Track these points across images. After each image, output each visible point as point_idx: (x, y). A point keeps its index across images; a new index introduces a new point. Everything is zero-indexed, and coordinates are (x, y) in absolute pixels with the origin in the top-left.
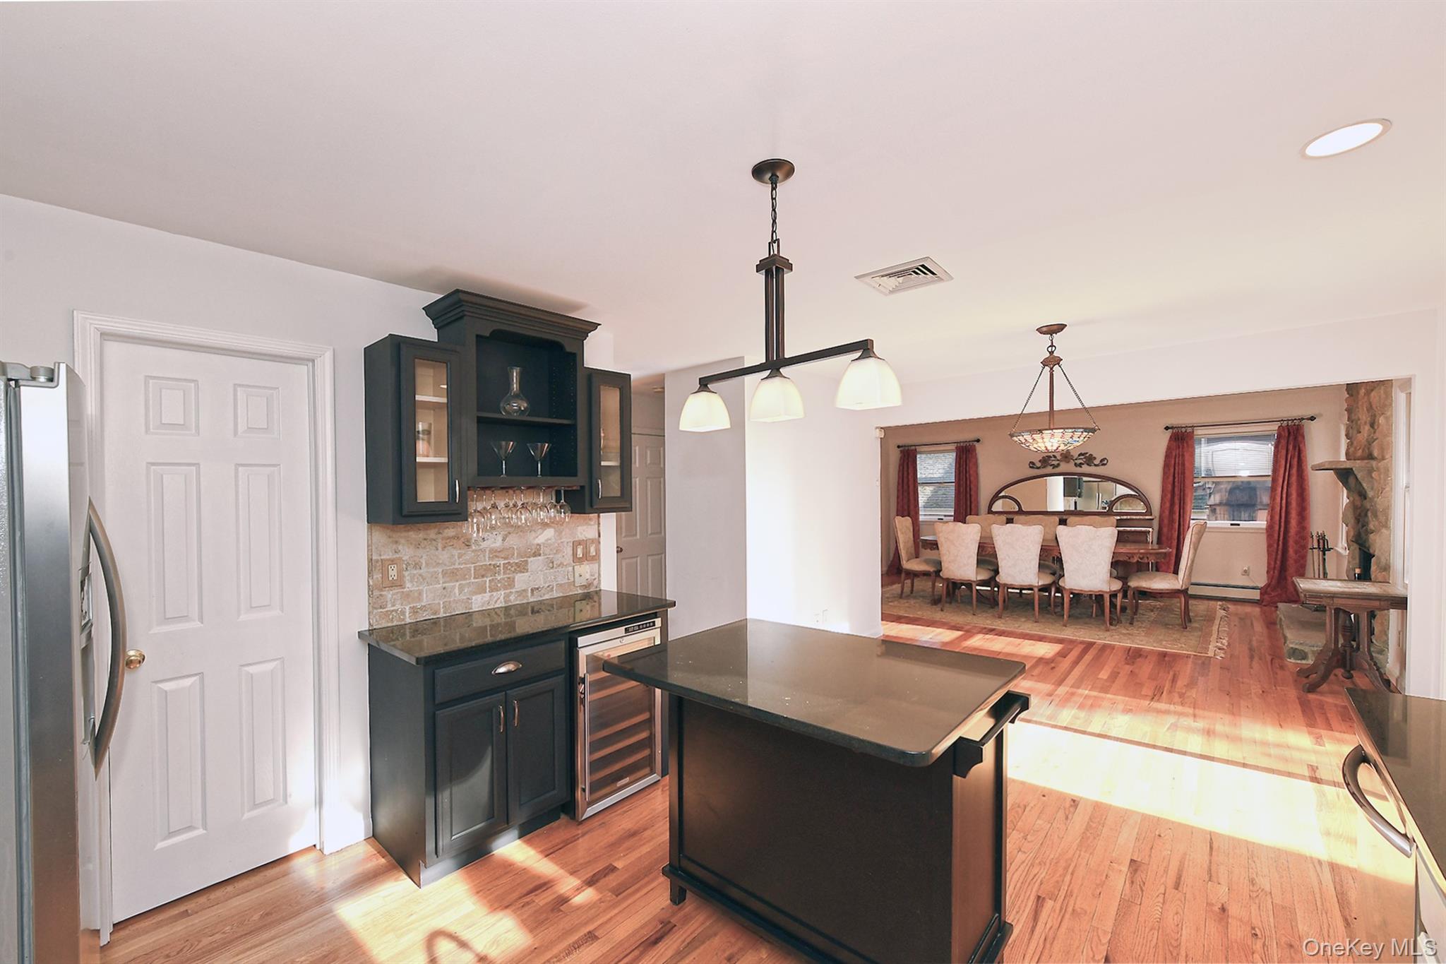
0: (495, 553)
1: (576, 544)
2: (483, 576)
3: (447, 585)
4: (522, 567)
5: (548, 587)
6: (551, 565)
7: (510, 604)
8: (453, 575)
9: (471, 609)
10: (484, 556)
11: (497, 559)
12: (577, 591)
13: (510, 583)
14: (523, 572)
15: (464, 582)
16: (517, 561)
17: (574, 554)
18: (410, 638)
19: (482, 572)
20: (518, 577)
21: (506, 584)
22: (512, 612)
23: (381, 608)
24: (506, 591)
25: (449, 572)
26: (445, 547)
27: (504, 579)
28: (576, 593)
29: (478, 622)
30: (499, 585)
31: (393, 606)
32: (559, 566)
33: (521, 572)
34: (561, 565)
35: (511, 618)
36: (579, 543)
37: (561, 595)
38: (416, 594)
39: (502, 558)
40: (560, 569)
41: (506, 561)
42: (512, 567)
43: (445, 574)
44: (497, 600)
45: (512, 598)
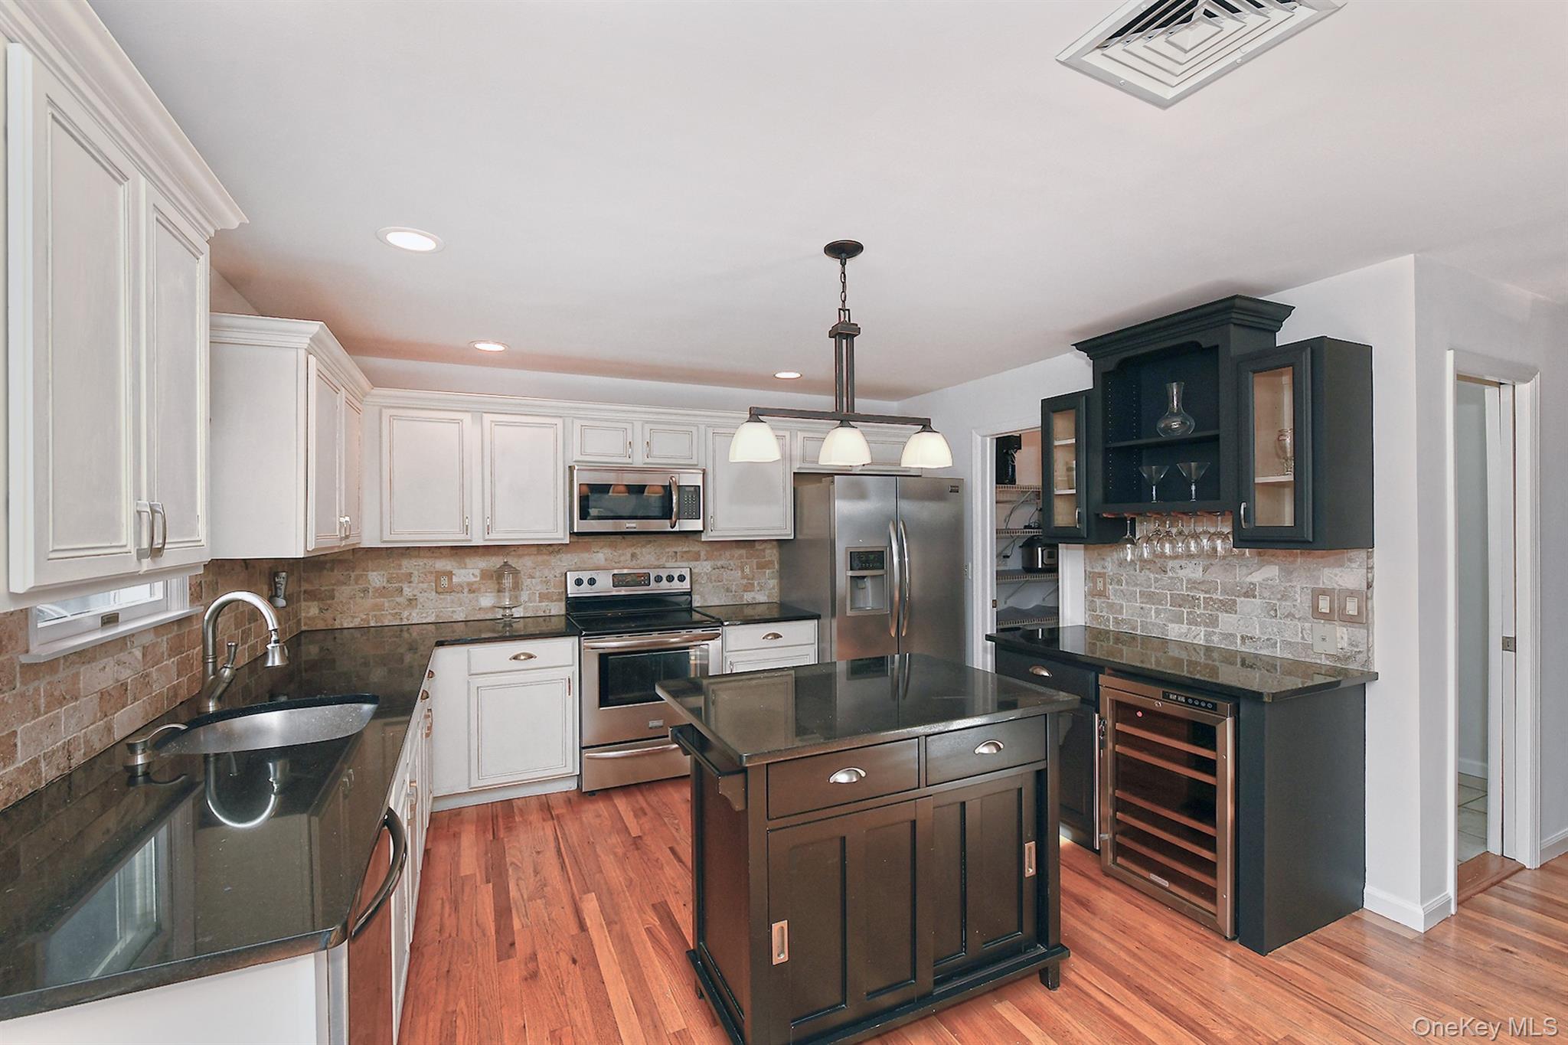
0: (1194, 584)
1: (1317, 593)
2: (1180, 606)
3: (1144, 605)
4: (1229, 607)
5: (1268, 639)
6: (1272, 613)
7: (1212, 645)
8: (1150, 597)
9: (1167, 636)
10: (1182, 585)
11: (1195, 591)
12: (1321, 659)
13: (1213, 622)
14: (1231, 613)
15: (1161, 607)
16: (1221, 598)
17: (1315, 607)
18: (1113, 643)
19: (1180, 601)
20: (1223, 617)
21: (1208, 621)
22: (1215, 655)
23: (1093, 611)
24: (1208, 629)
25: (1146, 593)
26: (1142, 570)
27: (1204, 614)
28: (1319, 662)
29: (1173, 652)
30: (1199, 620)
31: (1101, 612)
32: (1287, 617)
33: (1226, 612)
34: (1291, 616)
35: (1213, 661)
36: (1324, 592)
37: (1290, 656)
38: (1118, 608)
39: (1203, 591)
40: (1288, 621)
41: (1208, 596)
42: (1215, 604)
43: (1144, 594)
44: (1199, 636)
45: (1215, 638)
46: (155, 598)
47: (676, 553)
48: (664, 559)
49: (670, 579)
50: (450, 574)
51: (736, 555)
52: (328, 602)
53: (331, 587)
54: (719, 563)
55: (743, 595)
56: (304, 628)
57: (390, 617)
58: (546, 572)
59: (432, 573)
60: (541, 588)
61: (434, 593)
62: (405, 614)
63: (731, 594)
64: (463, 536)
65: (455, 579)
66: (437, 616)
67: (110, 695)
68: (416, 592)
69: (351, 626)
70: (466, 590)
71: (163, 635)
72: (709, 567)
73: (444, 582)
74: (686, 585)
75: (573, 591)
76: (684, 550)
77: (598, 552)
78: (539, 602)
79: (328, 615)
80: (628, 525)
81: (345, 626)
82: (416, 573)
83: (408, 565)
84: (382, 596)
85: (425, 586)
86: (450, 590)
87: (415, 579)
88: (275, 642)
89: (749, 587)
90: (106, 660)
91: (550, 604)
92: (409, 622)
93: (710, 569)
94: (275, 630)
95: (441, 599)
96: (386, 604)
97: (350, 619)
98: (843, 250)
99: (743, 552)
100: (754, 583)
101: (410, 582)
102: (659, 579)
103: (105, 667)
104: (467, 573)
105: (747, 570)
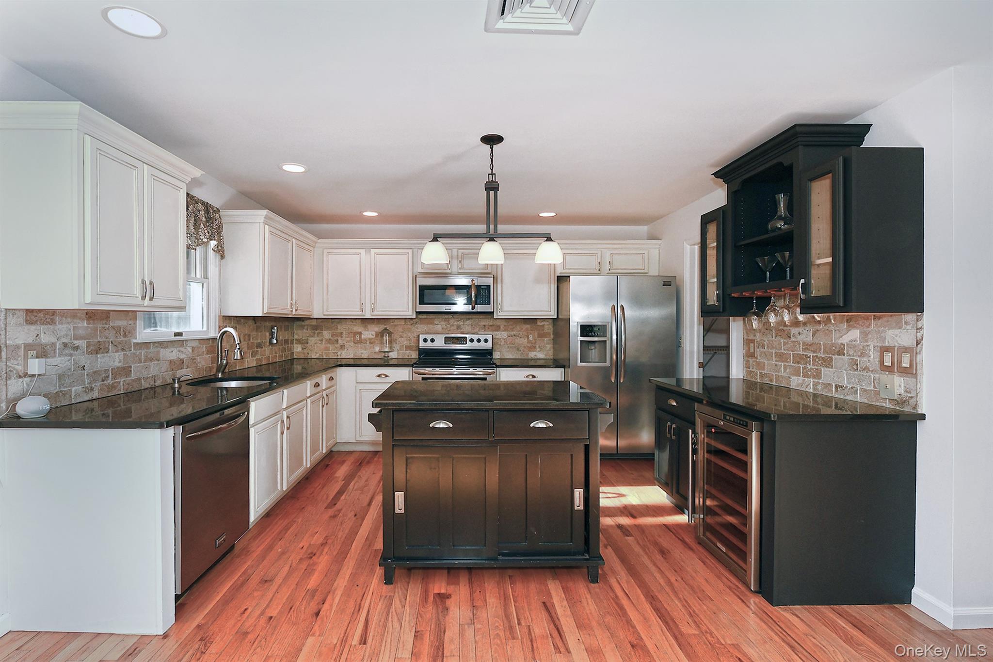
0: (807, 346)
1: (884, 350)
2: (798, 363)
3: (777, 363)
4: (828, 362)
5: (852, 388)
6: (855, 367)
7: (817, 392)
8: (781, 357)
9: (791, 386)
10: (800, 347)
11: (807, 351)
12: (886, 403)
13: (818, 375)
14: (829, 368)
15: (787, 364)
16: (823, 356)
17: (882, 362)
18: (759, 392)
19: (801, 359)
20: (824, 370)
21: (815, 374)
22: (819, 400)
23: (748, 368)
24: (815, 380)
25: (778, 354)
26: (777, 336)
27: (813, 369)
28: (884, 405)
29: (795, 398)
30: (809, 373)
31: (753, 369)
32: (864, 370)
33: (826, 366)
34: (866, 369)
35: (818, 405)
36: (887, 349)
37: (866, 401)
38: (762, 365)
39: (812, 351)
40: (865, 373)
41: (815, 355)
42: (819, 361)
43: (777, 355)
44: (809, 386)
45: (819, 387)
46: (203, 330)
47: (485, 326)
48: (478, 329)
49: (479, 341)
50: (360, 334)
51: (524, 329)
52: (306, 345)
53: (307, 338)
54: (512, 333)
55: (528, 353)
56: (295, 357)
57: (332, 354)
58: (409, 334)
59: (352, 332)
60: (406, 343)
61: (353, 343)
62: (339, 353)
63: (520, 352)
64: (360, 313)
65: (363, 337)
66: (354, 355)
67: (175, 363)
68: (344, 342)
69: (315, 357)
70: (368, 343)
71: (203, 344)
72: (506, 335)
73: (358, 337)
74: (489, 345)
75: (422, 345)
76: (490, 324)
77: (438, 324)
78: (406, 351)
79: (305, 351)
80: (446, 308)
81: (313, 357)
82: (344, 332)
83: (341, 328)
84: (329, 343)
85: (349, 339)
86: (360, 341)
87: (344, 335)
88: (238, 349)
89: (532, 348)
90: (173, 349)
91: (411, 352)
92: (341, 357)
93: (507, 337)
94: (238, 344)
95: (356, 346)
96: (331, 347)
97: (315, 354)
98: (492, 140)
99: (528, 326)
100: (536, 346)
101: (342, 337)
102: (472, 340)
103: (172, 352)
104: (369, 333)
105: (531, 338)
